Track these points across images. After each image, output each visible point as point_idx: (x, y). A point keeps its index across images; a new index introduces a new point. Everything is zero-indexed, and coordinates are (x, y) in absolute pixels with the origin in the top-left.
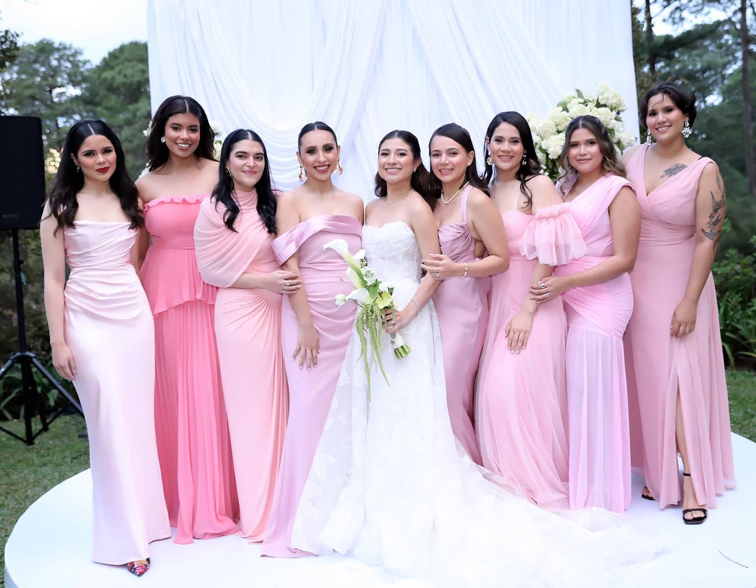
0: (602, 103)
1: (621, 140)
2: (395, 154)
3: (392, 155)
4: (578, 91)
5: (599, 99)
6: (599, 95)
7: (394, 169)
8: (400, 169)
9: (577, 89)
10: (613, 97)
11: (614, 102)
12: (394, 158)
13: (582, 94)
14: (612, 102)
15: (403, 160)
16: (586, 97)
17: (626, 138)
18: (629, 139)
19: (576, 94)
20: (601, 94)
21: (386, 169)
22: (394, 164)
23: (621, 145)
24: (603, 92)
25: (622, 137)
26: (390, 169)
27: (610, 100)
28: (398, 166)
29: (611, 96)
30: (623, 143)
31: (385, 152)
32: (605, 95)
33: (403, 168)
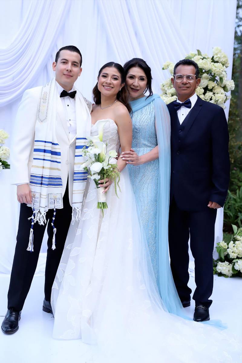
0: (216, 60)
1: (227, 85)
2: (111, 77)
3: (109, 78)
4: (198, 51)
5: (214, 57)
6: (214, 55)
7: (109, 87)
8: (113, 88)
9: (198, 49)
10: (223, 57)
11: (224, 60)
12: (110, 80)
13: (201, 53)
14: (223, 60)
15: (115, 82)
16: (204, 55)
17: (229, 84)
18: (231, 85)
19: (197, 53)
20: (216, 54)
21: (104, 86)
22: (110, 84)
23: (226, 88)
24: (217, 53)
25: (227, 84)
26: (105, 86)
27: (221, 59)
28: (112, 86)
29: (222, 56)
30: (228, 88)
31: (105, 75)
32: (219, 55)
33: (114, 87)
